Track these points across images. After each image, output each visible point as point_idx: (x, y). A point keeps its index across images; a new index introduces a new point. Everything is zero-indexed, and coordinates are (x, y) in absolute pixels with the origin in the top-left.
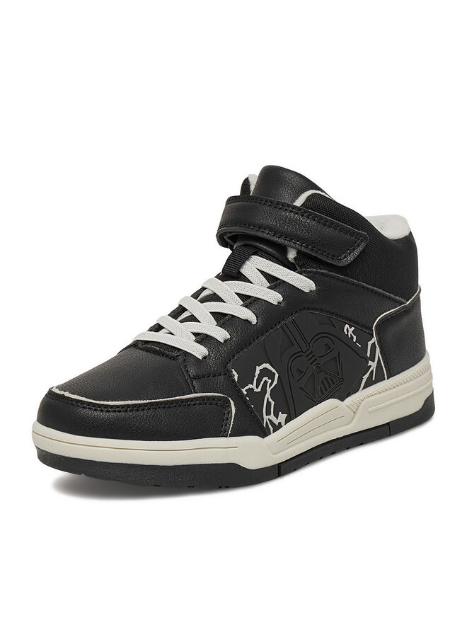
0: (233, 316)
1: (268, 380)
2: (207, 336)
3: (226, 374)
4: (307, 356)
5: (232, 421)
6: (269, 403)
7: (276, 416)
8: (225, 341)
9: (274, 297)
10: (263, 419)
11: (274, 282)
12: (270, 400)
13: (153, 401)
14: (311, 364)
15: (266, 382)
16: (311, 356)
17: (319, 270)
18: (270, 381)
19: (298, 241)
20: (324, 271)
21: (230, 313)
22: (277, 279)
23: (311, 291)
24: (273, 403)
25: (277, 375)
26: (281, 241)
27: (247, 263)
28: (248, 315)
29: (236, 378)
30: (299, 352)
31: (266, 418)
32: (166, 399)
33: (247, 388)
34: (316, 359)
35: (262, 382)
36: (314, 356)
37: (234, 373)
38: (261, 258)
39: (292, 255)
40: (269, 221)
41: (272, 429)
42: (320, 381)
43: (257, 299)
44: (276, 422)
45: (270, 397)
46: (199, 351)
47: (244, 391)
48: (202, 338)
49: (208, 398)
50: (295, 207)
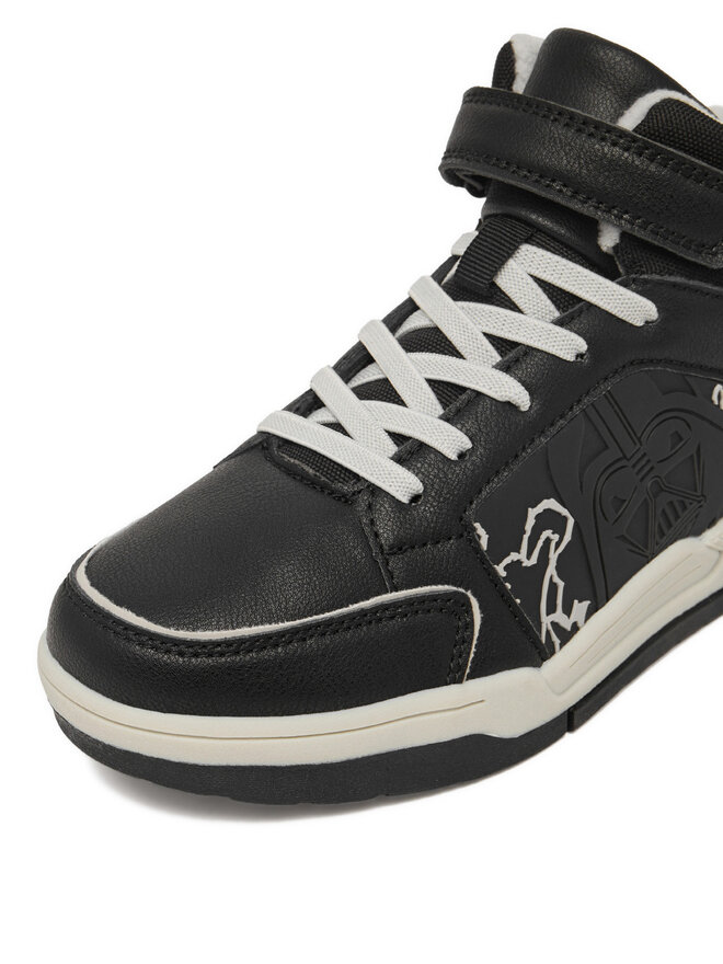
0: (479, 394)
1: (552, 537)
2: (422, 446)
3: (462, 536)
4: (634, 466)
5: (475, 642)
6: (553, 587)
7: (568, 611)
8: (461, 456)
9: (568, 345)
10: (539, 624)
11: (570, 308)
12: (556, 579)
13: (298, 622)
14: (642, 479)
15: (548, 541)
16: (643, 462)
17: (667, 278)
18: (556, 537)
19: (626, 212)
20: (678, 279)
21: (473, 386)
22: (577, 299)
23: (647, 322)
24: (561, 584)
25: (571, 522)
26: (587, 210)
27: (511, 263)
28: (511, 390)
29: (484, 543)
30: (619, 460)
31: (546, 620)
32: (327, 615)
33: (507, 561)
34: (652, 468)
35: (540, 544)
36: (648, 461)
37: (481, 531)
38: (541, 252)
39: (608, 239)
40: (563, 162)
41: (557, 641)
42: (659, 512)
43: (529, 351)
44: (566, 624)
45: (555, 573)
46: (402, 484)
47: (500, 570)
48: (410, 451)
49: (422, 599)
50: (622, 133)
